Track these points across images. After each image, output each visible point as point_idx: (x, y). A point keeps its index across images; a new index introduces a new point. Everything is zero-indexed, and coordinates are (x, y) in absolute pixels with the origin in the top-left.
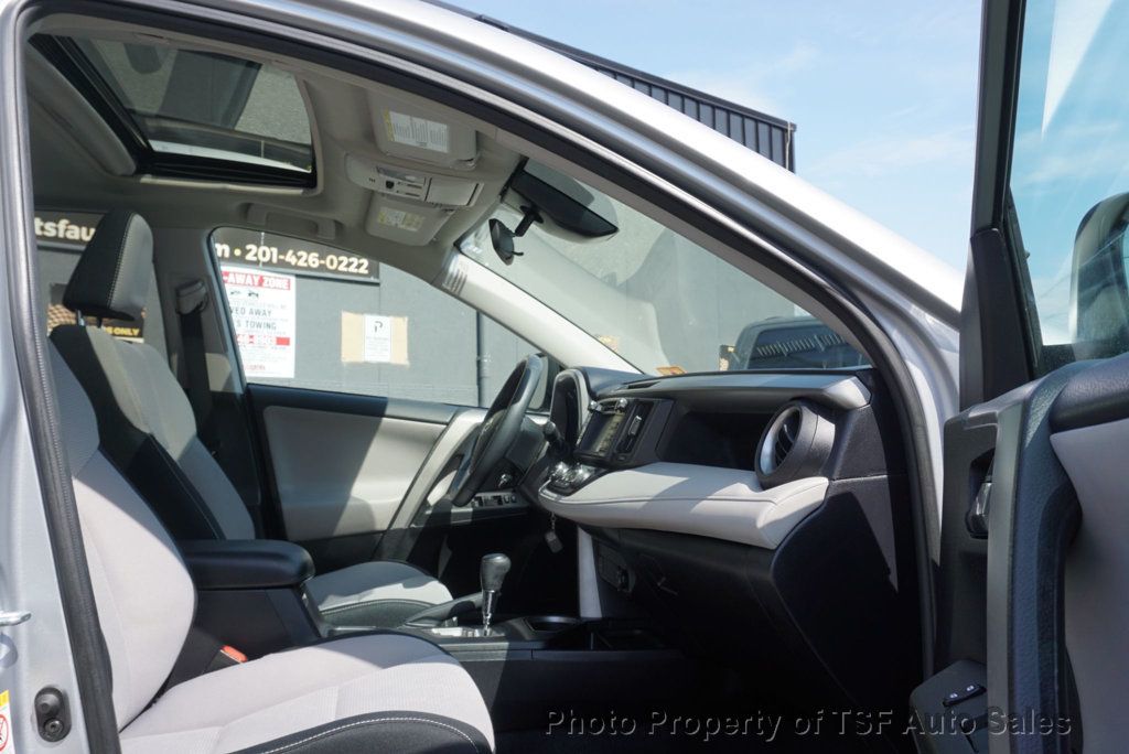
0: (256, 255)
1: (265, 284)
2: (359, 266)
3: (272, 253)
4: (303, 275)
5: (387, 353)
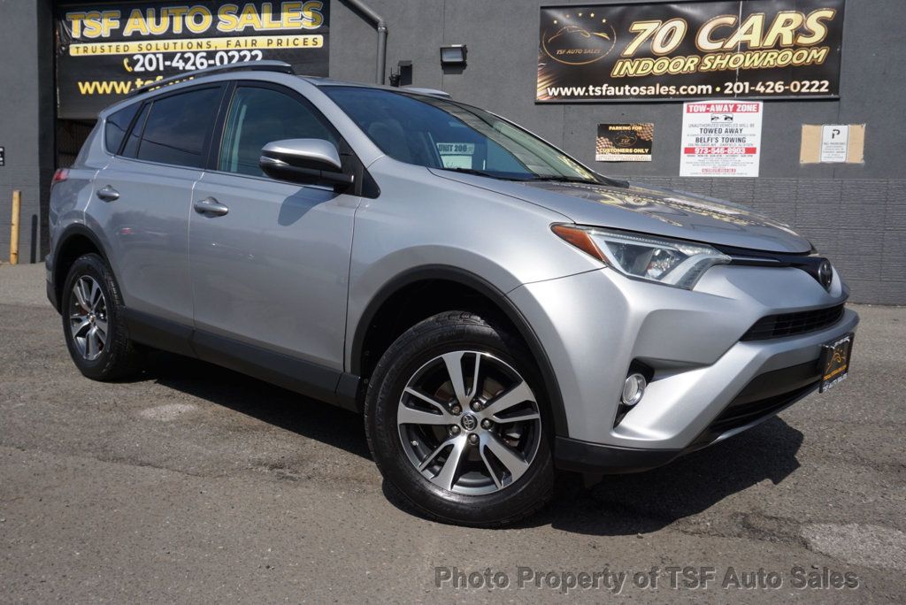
0: (732, 89)
1: (738, 110)
2: (820, 87)
3: (744, 86)
4: (769, 100)
5: (844, 155)
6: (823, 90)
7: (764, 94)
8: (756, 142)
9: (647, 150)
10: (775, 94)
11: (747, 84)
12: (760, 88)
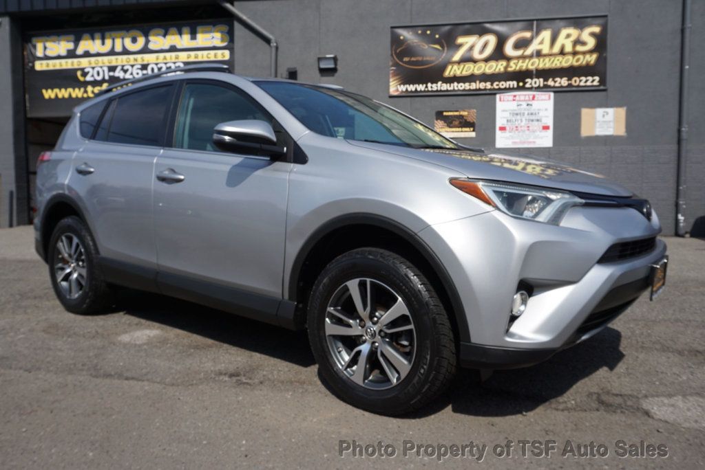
0: (531, 84)
1: (536, 98)
2: (593, 81)
3: (540, 82)
4: (558, 91)
5: (612, 129)
6: (596, 83)
7: (554, 87)
8: (549, 121)
9: (472, 129)
10: (562, 87)
11: (541, 80)
12: (550, 83)
